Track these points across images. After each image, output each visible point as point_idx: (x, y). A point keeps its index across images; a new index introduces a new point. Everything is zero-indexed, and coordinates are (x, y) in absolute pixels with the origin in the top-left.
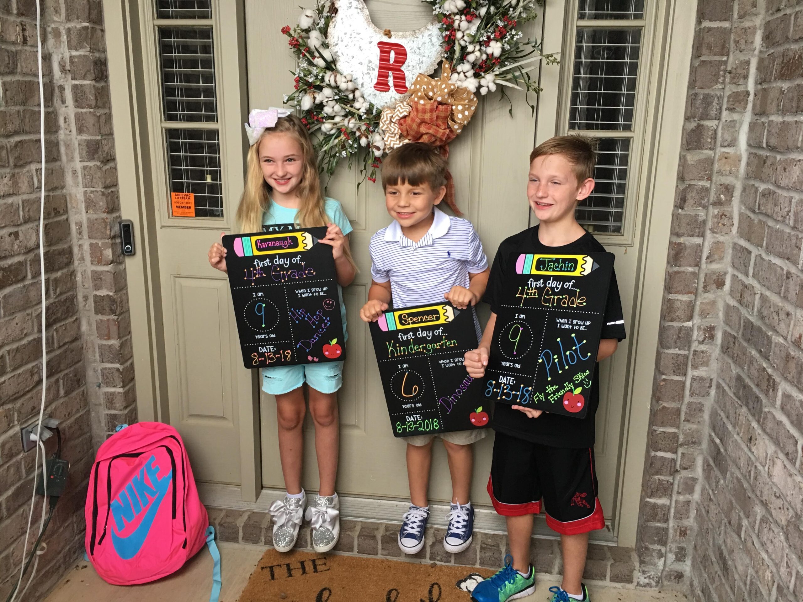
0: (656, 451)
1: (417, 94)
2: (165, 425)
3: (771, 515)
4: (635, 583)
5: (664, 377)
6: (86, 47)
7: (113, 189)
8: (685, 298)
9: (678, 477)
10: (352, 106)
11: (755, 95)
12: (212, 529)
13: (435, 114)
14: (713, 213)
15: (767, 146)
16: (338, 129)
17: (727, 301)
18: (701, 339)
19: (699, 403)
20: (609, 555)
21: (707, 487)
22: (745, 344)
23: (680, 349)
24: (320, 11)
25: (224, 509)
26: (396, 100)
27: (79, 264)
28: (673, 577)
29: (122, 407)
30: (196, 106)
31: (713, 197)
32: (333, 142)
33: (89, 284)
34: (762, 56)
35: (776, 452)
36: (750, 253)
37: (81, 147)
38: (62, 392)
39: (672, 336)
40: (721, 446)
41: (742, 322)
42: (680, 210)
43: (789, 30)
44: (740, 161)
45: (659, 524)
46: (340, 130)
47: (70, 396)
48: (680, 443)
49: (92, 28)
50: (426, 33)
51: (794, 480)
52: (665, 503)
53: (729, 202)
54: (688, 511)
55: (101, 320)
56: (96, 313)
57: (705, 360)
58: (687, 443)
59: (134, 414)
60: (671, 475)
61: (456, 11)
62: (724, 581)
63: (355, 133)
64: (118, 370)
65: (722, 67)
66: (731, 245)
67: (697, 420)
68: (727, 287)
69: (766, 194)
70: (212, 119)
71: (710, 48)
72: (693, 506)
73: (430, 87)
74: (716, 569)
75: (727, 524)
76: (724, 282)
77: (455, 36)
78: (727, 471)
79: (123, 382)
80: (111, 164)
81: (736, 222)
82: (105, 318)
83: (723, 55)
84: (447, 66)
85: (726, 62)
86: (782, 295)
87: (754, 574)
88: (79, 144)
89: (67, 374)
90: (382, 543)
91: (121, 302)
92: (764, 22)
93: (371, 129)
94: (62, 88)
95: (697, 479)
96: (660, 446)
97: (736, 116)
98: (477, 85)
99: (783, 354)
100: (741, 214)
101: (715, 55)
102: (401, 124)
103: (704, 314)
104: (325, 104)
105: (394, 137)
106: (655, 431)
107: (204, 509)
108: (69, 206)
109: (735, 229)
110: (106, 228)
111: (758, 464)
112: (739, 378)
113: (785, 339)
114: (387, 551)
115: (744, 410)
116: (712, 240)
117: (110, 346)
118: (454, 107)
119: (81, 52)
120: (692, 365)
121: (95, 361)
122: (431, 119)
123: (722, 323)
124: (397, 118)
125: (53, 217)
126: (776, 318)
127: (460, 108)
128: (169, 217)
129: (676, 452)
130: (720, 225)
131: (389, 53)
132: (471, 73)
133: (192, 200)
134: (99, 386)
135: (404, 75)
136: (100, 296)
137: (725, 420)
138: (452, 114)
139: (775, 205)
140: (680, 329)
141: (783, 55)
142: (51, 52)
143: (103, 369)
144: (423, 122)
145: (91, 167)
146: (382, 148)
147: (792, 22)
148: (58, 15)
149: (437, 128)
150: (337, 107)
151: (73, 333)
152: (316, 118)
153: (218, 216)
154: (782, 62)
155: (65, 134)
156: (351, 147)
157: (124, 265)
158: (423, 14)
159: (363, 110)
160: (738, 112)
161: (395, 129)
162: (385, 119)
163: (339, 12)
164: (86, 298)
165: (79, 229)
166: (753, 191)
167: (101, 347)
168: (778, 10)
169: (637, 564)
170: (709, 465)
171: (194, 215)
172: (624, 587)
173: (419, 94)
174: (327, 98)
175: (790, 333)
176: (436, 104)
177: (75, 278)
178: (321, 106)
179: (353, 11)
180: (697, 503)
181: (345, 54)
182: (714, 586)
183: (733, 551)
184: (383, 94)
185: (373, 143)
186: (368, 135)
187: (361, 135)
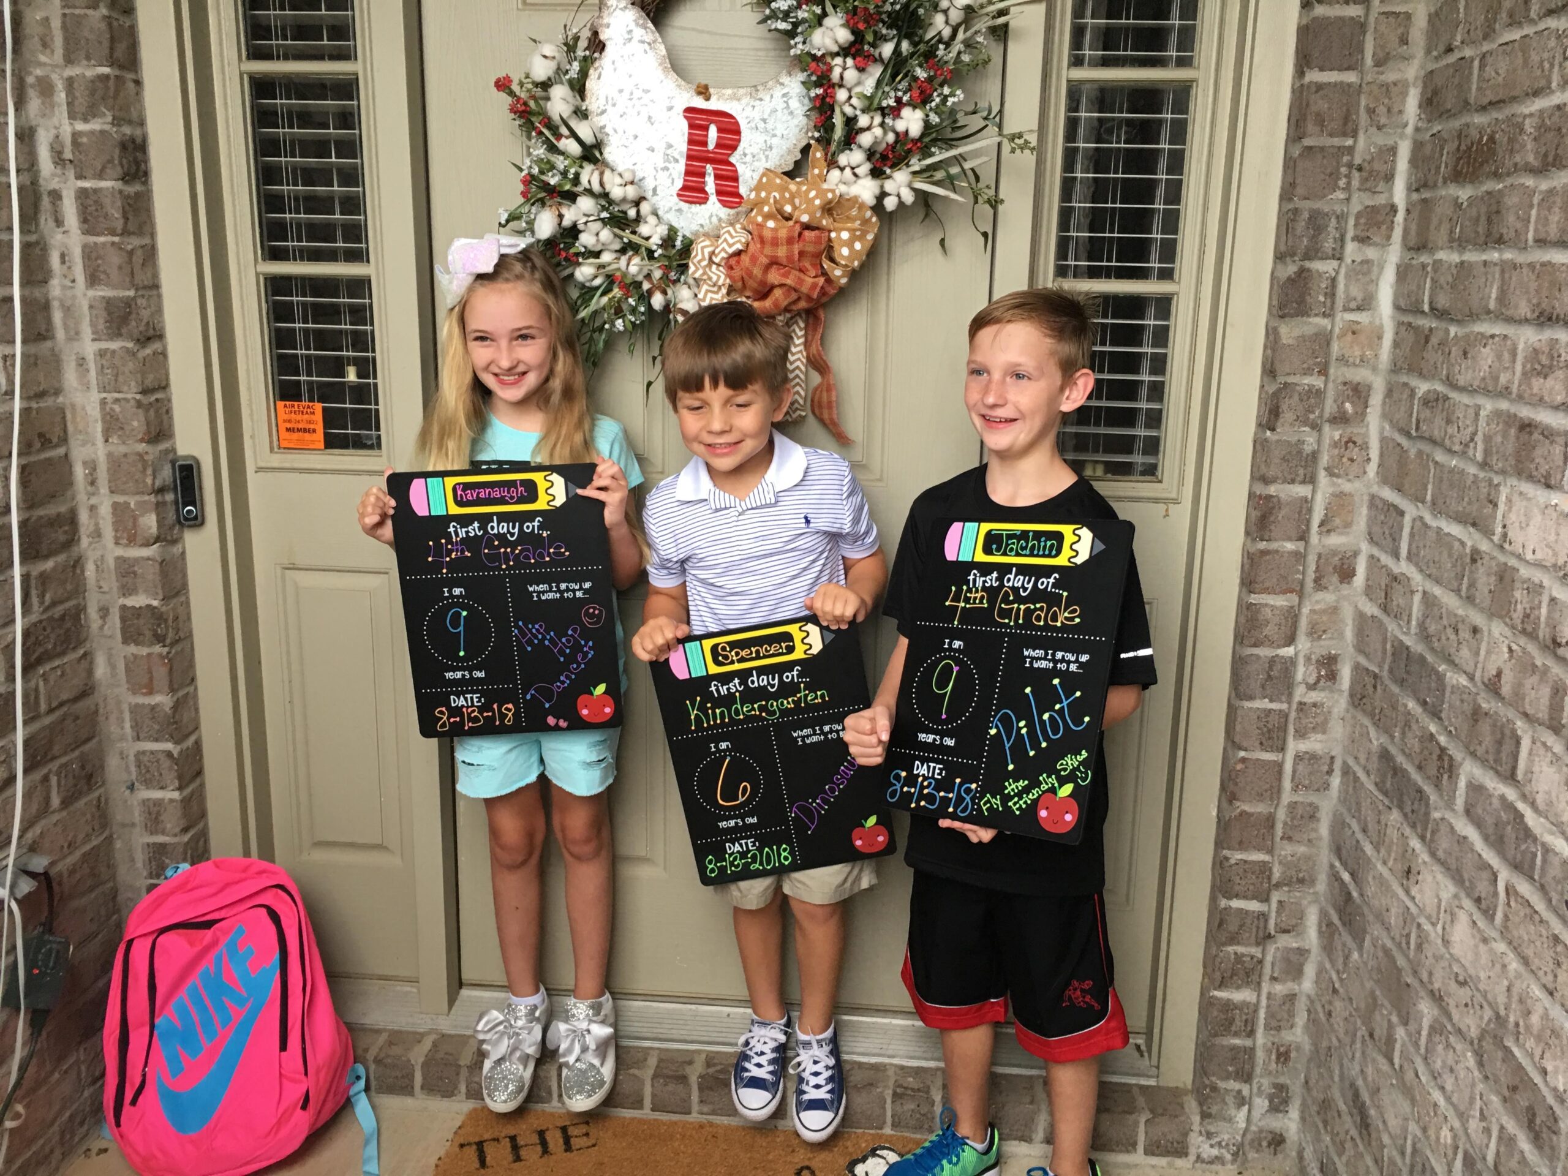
0: (1230, 898)
1: (762, 209)
2: (265, 865)
3: (1450, 1019)
4: (1192, 1158)
5: (1242, 754)
6: (104, 115)
7: (159, 395)
8: (1280, 601)
9: (1271, 949)
10: (634, 232)
11: (1408, 211)
12: (361, 1070)
13: (796, 248)
14: (1332, 438)
15: (1432, 309)
16: (608, 276)
17: (1360, 605)
18: (1312, 680)
19: (1311, 804)
20: (1141, 1101)
21: (1328, 966)
22: (1395, 689)
23: (1271, 701)
24: (570, 47)
25: (385, 1030)
26: (720, 220)
27: (91, 544)
28: (1265, 1144)
29: (178, 830)
30: (325, 232)
31: (1329, 407)
32: (598, 302)
33: (111, 583)
34: (1420, 137)
35: (1456, 896)
36: (1402, 513)
37: (94, 312)
38: (55, 801)
39: (1256, 675)
40: (1352, 887)
41: (1388, 646)
42: (1268, 433)
43: (1470, 89)
44: (1380, 338)
45: (1237, 1041)
46: (610, 279)
47: (72, 808)
48: (1274, 882)
49: (117, 77)
50: (778, 92)
51: (1491, 950)
52: (1248, 999)
53: (1361, 415)
54: (1291, 1014)
55: (135, 656)
56: (126, 641)
57: (1319, 720)
58: (1286, 882)
59: (201, 843)
60: (1258, 944)
61: (835, 49)
62: (1361, 1147)
63: (641, 283)
64: (169, 754)
65: (1346, 159)
66: (1366, 498)
67: (1305, 837)
68: (1360, 579)
69: (1431, 401)
70: (358, 256)
71: (1320, 121)
72: (1301, 1005)
73: (787, 195)
74: (1347, 1126)
75: (1367, 1038)
76: (1354, 569)
77: (833, 97)
78: (1365, 931)
79: (180, 777)
80: (156, 346)
81: (1374, 454)
82: (144, 651)
83: (1345, 135)
84: (818, 155)
85: (1351, 150)
86: (1463, 593)
87: (1419, 1134)
88: (91, 307)
89: (65, 765)
90: (701, 1089)
91: (176, 618)
92: (1423, 73)
93: (673, 275)
94: (56, 196)
95: (1309, 951)
96: (1237, 888)
97: (1371, 253)
98: (877, 191)
99: (1467, 708)
100: (1383, 440)
101: (1331, 135)
102: (731, 268)
103: (1315, 633)
104: (581, 227)
105: (716, 293)
106: (1227, 859)
107: (345, 1030)
108: (70, 428)
109: (1372, 469)
110: (145, 469)
111: (1422, 920)
112: (1385, 756)
113: (1471, 678)
114: (711, 1107)
115: (1395, 816)
116: (1331, 490)
117: (153, 708)
118: (833, 235)
119: (95, 125)
120: (1296, 731)
121: (123, 738)
122: (789, 258)
123: (1351, 649)
124: (723, 255)
125: (39, 451)
126: (1453, 637)
127: (845, 235)
128: (272, 450)
129: (1266, 900)
130: (1345, 460)
131: (706, 128)
132: (864, 169)
133: (319, 416)
134: (132, 787)
135: (736, 171)
136: (133, 607)
137: (1360, 836)
138: (830, 248)
139: (1448, 421)
140: (1272, 661)
141: (1459, 136)
142: (33, 123)
143: (139, 754)
144: (774, 262)
145: (114, 352)
147: (1476, 71)
148: (48, 51)
149: (802, 275)
150: (606, 234)
151: (76, 683)
152: (564, 254)
153: (371, 447)
154: (1458, 149)
155: (64, 288)
156: (634, 311)
157: (180, 546)
158: (772, 53)
159: (655, 240)
160: (1376, 244)
161: (719, 277)
162: (699, 257)
163: (608, 49)
164: (104, 612)
165: (91, 474)
166: (1405, 396)
167: (135, 709)
168: (1449, 50)
169: (1196, 1119)
170: (1330, 924)
171: (322, 445)
172: (1170, 1165)
173: (766, 209)
174: (585, 215)
175: (1480, 666)
176: (798, 228)
177: (83, 572)
178: (573, 232)
179: (635, 47)
180: (1309, 996)
181: (620, 131)
182: (1344, 1159)
183: (1378, 1090)
184: (696, 208)
185: (677, 305)
186: (666, 288)
187: (654, 289)
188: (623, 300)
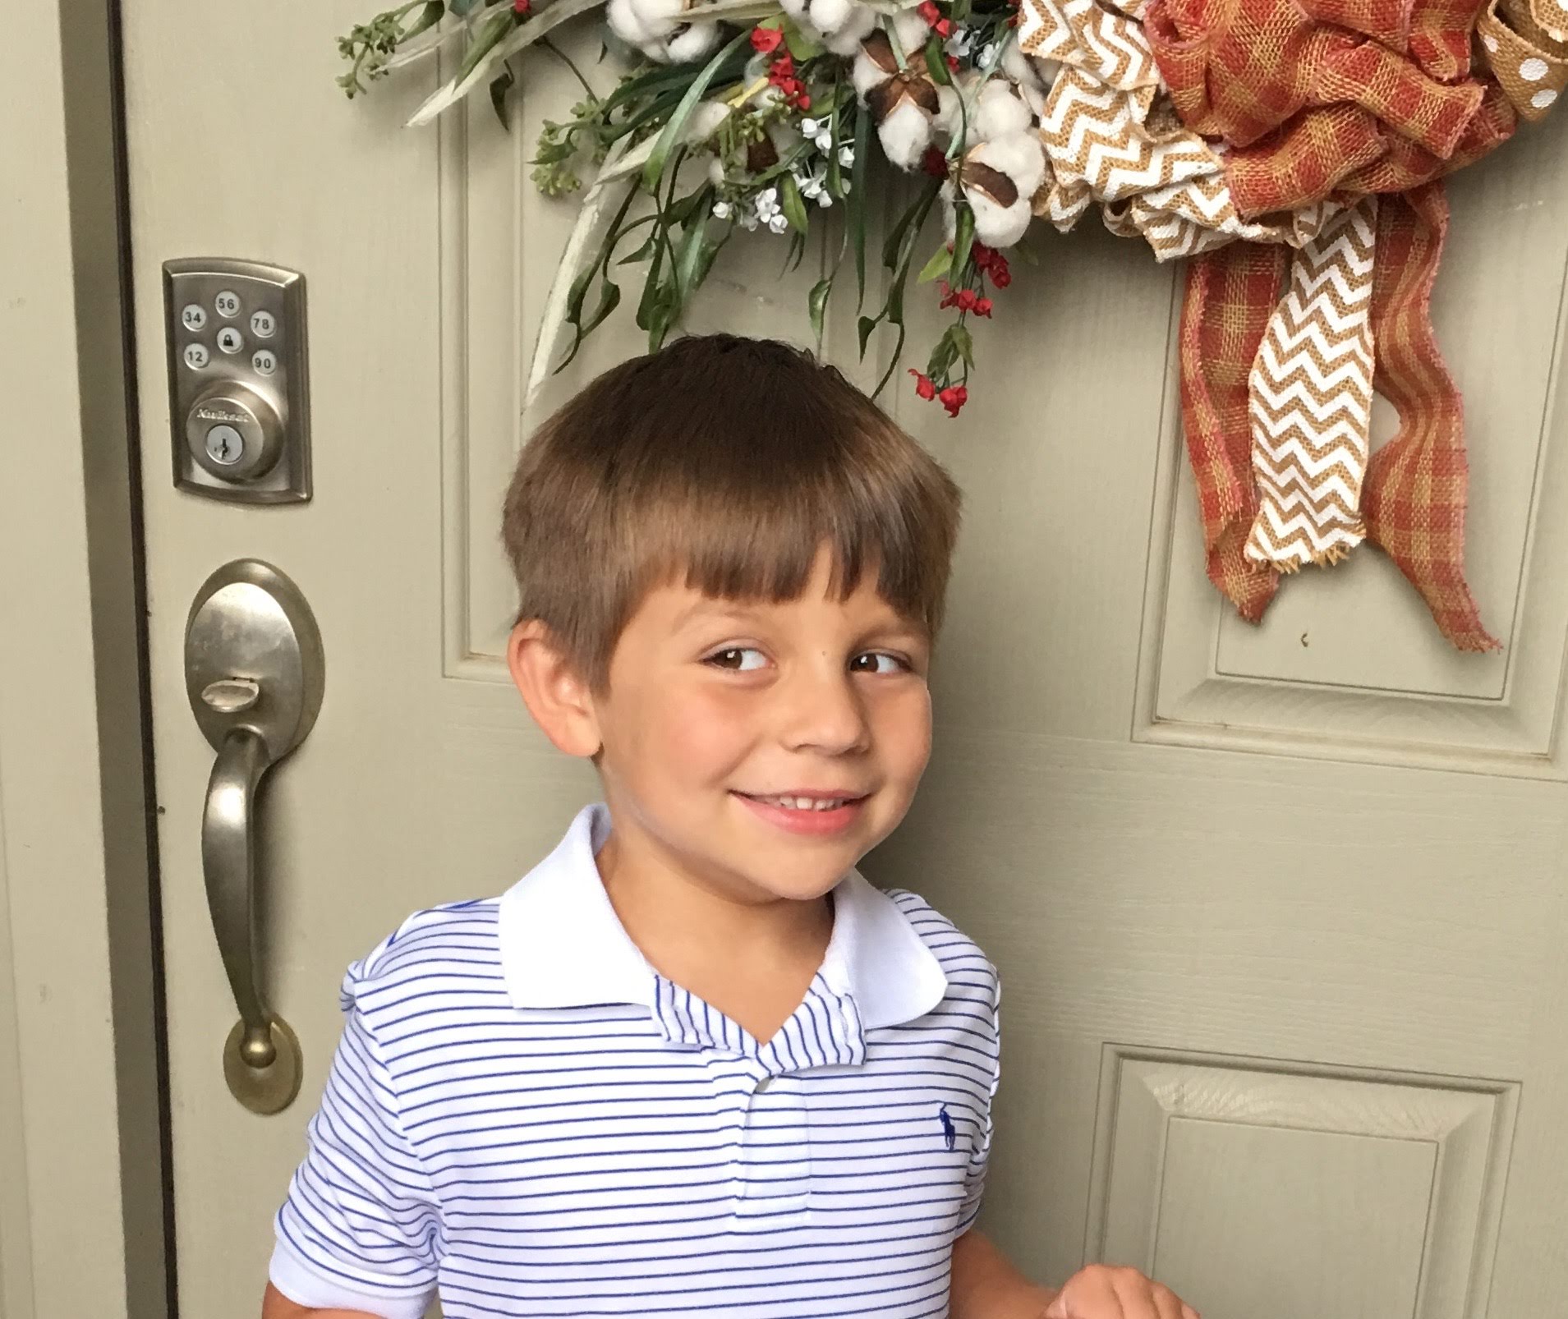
63: (848, 63)
93: (960, 44)
105: (1110, 116)
144: (1326, 22)
146: (1026, 185)
149: (1414, 75)
156: (819, 162)
161: (1125, 59)
185: (971, 148)
186: (937, 87)
187: (894, 88)
188: (783, 121)
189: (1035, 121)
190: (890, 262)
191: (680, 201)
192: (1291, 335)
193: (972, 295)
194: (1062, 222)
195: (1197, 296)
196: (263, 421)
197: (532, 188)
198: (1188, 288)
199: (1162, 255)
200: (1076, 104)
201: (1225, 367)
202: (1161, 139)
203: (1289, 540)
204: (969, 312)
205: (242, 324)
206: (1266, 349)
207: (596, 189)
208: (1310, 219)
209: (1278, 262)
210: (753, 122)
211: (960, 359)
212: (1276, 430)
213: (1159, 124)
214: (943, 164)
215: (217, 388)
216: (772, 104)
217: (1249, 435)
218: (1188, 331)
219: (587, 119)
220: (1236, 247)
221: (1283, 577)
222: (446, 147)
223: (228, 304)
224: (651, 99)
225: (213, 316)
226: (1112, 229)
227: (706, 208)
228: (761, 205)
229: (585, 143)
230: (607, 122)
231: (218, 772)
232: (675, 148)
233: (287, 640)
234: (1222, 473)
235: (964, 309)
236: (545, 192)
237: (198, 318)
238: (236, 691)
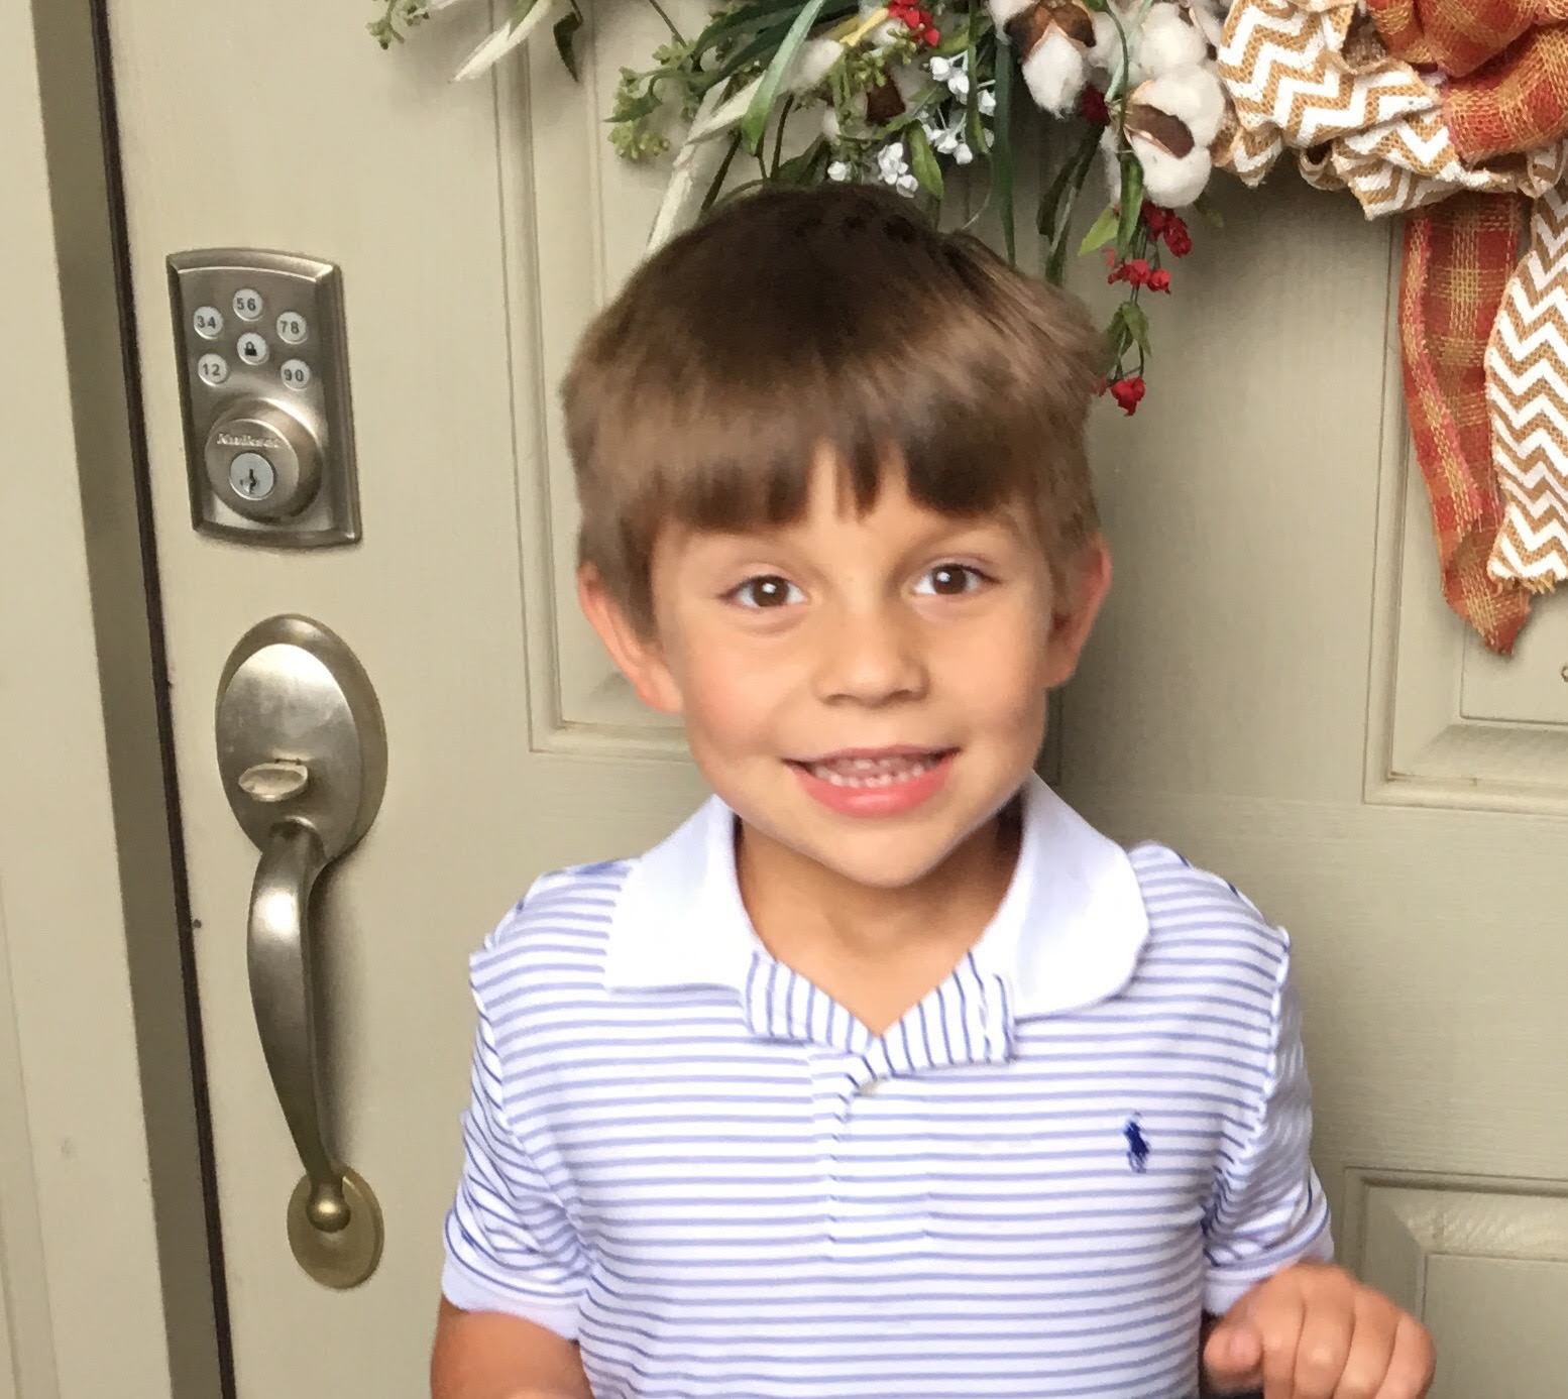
146: (1204, 131)
156: (951, 108)
185: (1133, 89)
186: (1091, 15)
187: (1039, 17)
188: (908, 61)
189: (1212, 52)
190: (1046, 228)
191: (788, 163)
192: (1532, 304)
193: (1144, 266)
194: (1250, 174)
195: (1418, 258)
196: (296, 447)
197: (610, 150)
198: (1407, 247)
199: (1372, 210)
200: (1259, 30)
201: (1456, 345)
202: (1364, 69)
203: (1541, 553)
204: (1143, 286)
205: (266, 327)
206: (1503, 322)
207: (687, 151)
208: (1547, 161)
209: (1514, 215)
210: (872, 63)
211: (1134, 347)
212: (1520, 419)
213: (1360, 51)
214: (1102, 108)
215: (239, 408)
216: (892, 40)
217: (1487, 426)
218: (1409, 303)
219: (674, 65)
220: (1461, 199)
221: (1535, 599)
222: (503, 101)
223: (247, 304)
224: (748, 39)
225: (229, 319)
226: (1311, 180)
227: (820, 169)
228: (885, 164)
229: (670, 93)
230: (697, 68)
231: (264, 875)
232: (779, 98)
233: (339, 711)
234: (1456, 473)
235: (1136, 285)
236: (625, 155)
237: (212, 323)
238: (279, 775)
